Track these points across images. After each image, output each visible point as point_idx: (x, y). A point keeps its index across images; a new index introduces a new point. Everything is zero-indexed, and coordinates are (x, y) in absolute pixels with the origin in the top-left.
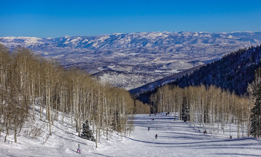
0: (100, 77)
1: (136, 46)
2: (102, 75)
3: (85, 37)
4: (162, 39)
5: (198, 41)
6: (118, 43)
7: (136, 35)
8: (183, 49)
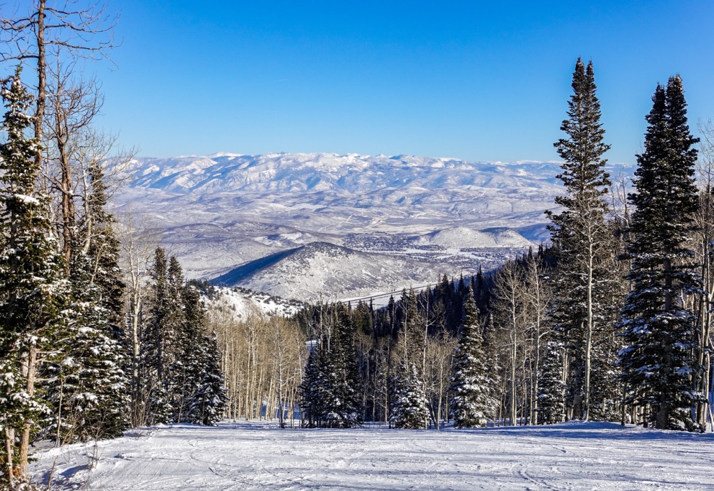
0: (307, 259)
1: (291, 186)
2: (311, 256)
3: (149, 160)
4: (356, 172)
5: (449, 181)
6: (242, 177)
7: (288, 160)
8: (431, 199)
